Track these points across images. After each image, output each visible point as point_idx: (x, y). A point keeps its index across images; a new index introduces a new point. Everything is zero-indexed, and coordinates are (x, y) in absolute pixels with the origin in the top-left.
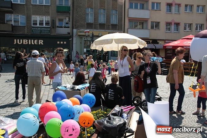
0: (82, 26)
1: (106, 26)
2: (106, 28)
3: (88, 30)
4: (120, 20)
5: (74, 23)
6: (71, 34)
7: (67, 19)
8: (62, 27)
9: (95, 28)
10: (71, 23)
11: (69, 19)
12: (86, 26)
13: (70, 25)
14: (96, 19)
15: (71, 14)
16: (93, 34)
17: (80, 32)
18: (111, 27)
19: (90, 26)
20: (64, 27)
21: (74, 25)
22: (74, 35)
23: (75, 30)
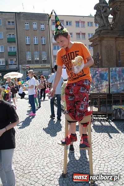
0: (24, 63)
1: (39, 62)
2: (39, 63)
3: (28, 65)
4: (48, 57)
5: (19, 62)
6: (18, 68)
7: (15, 60)
8: (12, 65)
9: (33, 63)
10: (17, 61)
11: (16, 59)
12: (27, 62)
13: (17, 63)
14: (33, 58)
15: (17, 56)
16: (29, 68)
17: (23, 67)
18: (42, 62)
19: (29, 62)
20: (14, 64)
21: (19, 63)
22: (20, 69)
23: (20, 66)
